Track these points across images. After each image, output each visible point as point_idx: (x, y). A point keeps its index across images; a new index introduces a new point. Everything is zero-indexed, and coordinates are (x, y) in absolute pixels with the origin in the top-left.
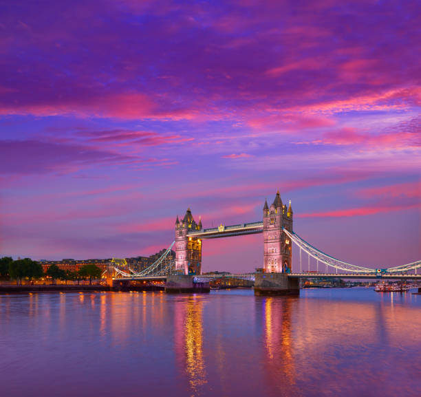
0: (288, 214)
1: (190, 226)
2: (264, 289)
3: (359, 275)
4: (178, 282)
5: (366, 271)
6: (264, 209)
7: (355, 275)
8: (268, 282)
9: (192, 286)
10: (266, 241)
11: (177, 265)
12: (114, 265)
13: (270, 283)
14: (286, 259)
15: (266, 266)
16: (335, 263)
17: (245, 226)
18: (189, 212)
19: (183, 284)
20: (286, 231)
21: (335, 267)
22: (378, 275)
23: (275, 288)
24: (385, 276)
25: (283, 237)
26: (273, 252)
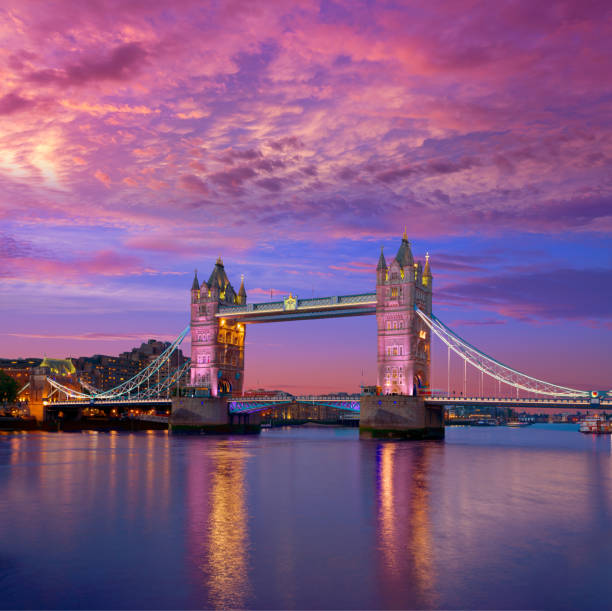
0: (425, 281)
1: (222, 296)
2: (380, 427)
3: (559, 402)
4: (197, 411)
5: (571, 395)
6: (378, 269)
7: (552, 402)
8: (386, 412)
9: (225, 422)
10: (382, 332)
11: (193, 376)
12: (48, 373)
13: (392, 415)
14: (420, 368)
15: (383, 381)
16: (515, 378)
17: (340, 299)
18: (220, 266)
19: (208, 415)
20: (421, 314)
21: (516, 385)
22: (593, 401)
23: (402, 426)
24: (605, 403)
25: (415, 325)
26: (395, 354)
